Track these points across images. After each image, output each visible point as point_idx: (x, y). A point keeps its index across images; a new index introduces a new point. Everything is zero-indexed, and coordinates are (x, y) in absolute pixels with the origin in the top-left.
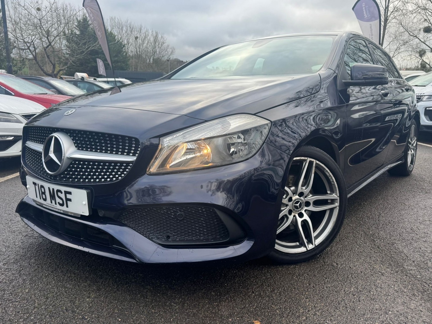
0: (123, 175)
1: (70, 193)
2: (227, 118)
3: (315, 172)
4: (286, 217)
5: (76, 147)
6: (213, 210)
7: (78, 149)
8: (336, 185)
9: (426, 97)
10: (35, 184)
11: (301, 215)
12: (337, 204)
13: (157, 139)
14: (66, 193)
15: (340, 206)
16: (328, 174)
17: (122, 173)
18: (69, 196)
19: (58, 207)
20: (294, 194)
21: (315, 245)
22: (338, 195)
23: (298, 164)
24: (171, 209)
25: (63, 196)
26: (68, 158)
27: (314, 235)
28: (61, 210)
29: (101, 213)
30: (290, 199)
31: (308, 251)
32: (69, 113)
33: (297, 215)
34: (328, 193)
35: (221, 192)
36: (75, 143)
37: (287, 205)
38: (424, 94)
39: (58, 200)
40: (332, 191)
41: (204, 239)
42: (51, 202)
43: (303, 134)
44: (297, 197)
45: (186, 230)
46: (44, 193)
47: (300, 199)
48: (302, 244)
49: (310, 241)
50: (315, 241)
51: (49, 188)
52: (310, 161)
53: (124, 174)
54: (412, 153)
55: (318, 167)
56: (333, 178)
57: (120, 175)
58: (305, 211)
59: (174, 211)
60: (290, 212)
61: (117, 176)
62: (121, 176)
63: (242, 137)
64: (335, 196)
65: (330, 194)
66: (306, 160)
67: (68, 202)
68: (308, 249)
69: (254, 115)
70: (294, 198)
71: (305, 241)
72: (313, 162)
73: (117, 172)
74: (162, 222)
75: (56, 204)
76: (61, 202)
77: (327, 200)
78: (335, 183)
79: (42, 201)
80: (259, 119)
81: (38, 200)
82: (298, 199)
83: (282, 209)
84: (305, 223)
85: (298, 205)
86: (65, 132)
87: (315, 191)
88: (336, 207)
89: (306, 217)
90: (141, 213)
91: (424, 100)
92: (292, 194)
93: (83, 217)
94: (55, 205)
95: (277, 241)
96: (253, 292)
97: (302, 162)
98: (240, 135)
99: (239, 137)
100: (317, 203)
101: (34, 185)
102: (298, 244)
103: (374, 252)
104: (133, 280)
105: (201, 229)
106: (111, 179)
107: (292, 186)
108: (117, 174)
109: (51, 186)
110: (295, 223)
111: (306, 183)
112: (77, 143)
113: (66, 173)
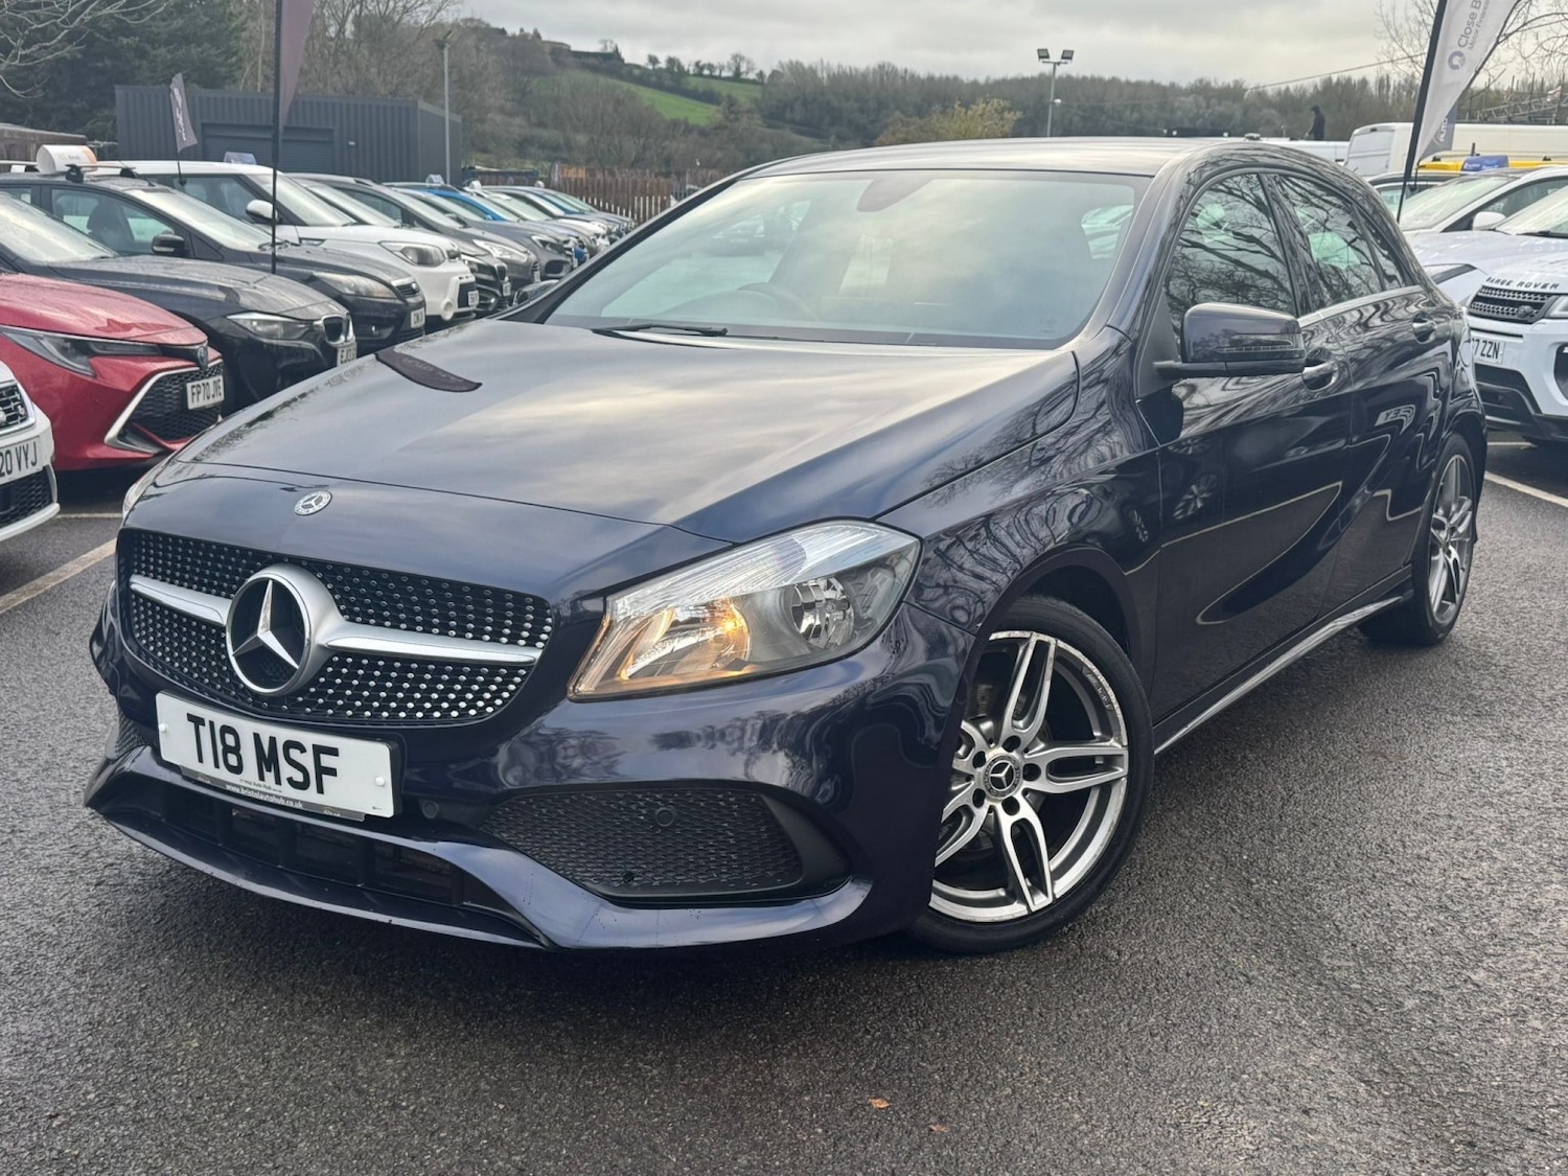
0: (498, 702)
1: (334, 752)
2: (796, 536)
3: (1054, 672)
4: (964, 812)
5: (343, 613)
6: (758, 799)
7: (352, 620)
8: (1119, 712)
9: (1565, 301)
10: (197, 721)
11: (1011, 806)
12: (1121, 770)
13: (598, 603)
14: (319, 750)
15: (1131, 776)
16: (1093, 681)
17: (496, 695)
18: (327, 761)
19: (287, 791)
20: (989, 742)
21: (1054, 895)
22: (1125, 743)
23: (1005, 651)
24: (639, 796)
25: (307, 760)
26: (321, 648)
27: (1049, 866)
28: (295, 801)
29: (430, 811)
30: (979, 760)
31: (1031, 914)
32: (311, 506)
33: (999, 807)
34: (1094, 737)
36: (338, 603)
37: (969, 778)
38: (1555, 286)
39: (287, 771)
40: (1108, 732)
41: (729, 882)
42: (262, 778)
43: (1025, 551)
44: (1000, 751)
45: (681, 855)
46: (236, 750)
47: (1009, 758)
48: (1015, 895)
49: (1039, 885)
50: (1053, 884)
51: (257, 737)
52: (1039, 643)
53: (501, 698)
54: (1451, 561)
55: (1062, 658)
56: (1110, 692)
57: (489, 703)
58: (1025, 792)
59: (647, 803)
60: (979, 798)
61: (463, 704)
62: (493, 705)
63: (840, 587)
64: (1116, 746)
65: (1102, 740)
66: (1026, 640)
67: (324, 776)
68: (1034, 909)
69: (872, 520)
70: (989, 756)
71: (1024, 884)
72: (1048, 644)
73: (481, 691)
74: (611, 834)
75: (278, 781)
76: (299, 777)
77: (1092, 758)
78: (1116, 706)
79: (223, 774)
80: (885, 533)
81: (207, 769)
82: (1002, 757)
83: (954, 788)
84: (1022, 830)
86: (303, 567)
87: (1055, 732)
88: (1118, 779)
89: (1026, 812)
90: (552, 808)
91: (1556, 312)
92: (984, 743)
93: (372, 822)
94: (277, 787)
95: (936, 884)
96: (867, 1032)
97: (1015, 643)
98: (834, 581)
99: (829, 586)
100: (1060, 769)
101: (192, 724)
102: (1002, 893)
103: (1242, 916)
104: (509, 1008)
105: (723, 854)
106: (463, 713)
107: (983, 719)
108: (482, 699)
109: (267, 731)
110: (992, 830)
111: (1025, 710)
112: (348, 602)
113: (313, 690)
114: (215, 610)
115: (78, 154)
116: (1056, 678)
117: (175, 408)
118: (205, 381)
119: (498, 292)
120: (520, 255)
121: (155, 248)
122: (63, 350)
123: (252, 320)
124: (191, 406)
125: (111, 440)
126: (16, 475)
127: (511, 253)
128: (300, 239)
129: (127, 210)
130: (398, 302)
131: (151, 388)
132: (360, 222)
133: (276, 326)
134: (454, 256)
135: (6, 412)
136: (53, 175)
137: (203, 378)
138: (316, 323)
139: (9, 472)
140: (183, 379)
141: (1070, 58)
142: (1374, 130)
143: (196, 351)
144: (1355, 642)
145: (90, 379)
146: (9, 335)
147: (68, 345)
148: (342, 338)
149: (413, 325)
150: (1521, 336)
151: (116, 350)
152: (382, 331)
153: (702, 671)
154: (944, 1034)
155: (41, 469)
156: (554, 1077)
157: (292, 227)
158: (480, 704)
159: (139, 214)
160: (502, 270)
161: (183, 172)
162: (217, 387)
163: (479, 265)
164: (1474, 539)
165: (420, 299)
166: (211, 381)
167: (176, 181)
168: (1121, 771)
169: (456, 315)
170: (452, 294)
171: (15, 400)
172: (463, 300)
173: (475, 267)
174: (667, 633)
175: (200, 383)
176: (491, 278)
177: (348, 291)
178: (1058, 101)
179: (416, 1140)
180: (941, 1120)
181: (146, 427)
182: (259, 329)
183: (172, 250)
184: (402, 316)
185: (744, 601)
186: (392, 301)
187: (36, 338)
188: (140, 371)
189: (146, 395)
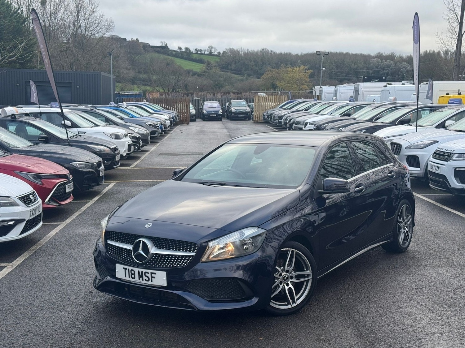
0: (187, 263)
1: (155, 274)
2: (243, 230)
3: (295, 257)
4: (277, 286)
5: (156, 247)
6: (237, 281)
7: (158, 248)
8: (309, 265)
9: (456, 155)
11: (288, 285)
13: (206, 244)
14: (152, 273)
15: (313, 278)
16: (304, 258)
17: (187, 262)
18: (153, 275)
19: (145, 282)
20: (283, 271)
21: (297, 304)
22: (311, 271)
23: (285, 252)
24: (214, 281)
25: (149, 275)
26: (152, 253)
27: (296, 298)
28: (146, 284)
29: (174, 285)
30: (281, 275)
32: (148, 226)
33: (285, 285)
35: (240, 270)
36: (155, 245)
37: (279, 279)
38: (454, 151)
39: (145, 278)
40: (307, 270)
41: (232, 297)
42: (139, 279)
43: (290, 231)
44: (285, 273)
45: (222, 292)
46: (134, 274)
47: (287, 275)
48: (289, 304)
49: (294, 302)
50: (297, 302)
51: (139, 271)
52: (292, 251)
54: (406, 231)
55: (297, 253)
56: (307, 261)
57: (185, 263)
58: (290, 282)
59: (216, 282)
60: (281, 283)
61: (180, 264)
62: (186, 264)
63: (251, 240)
64: (309, 272)
65: (306, 271)
66: (289, 250)
67: (153, 279)
68: (293, 306)
69: (257, 227)
70: (283, 274)
71: (291, 301)
72: (294, 251)
74: (209, 288)
75: (143, 280)
76: (147, 279)
77: (305, 275)
78: (309, 264)
79: (131, 279)
80: (260, 229)
81: (127, 278)
82: (286, 274)
83: (276, 281)
84: (290, 289)
85: (285, 278)
86: (148, 238)
87: (295, 270)
88: (310, 279)
89: (291, 286)
91: (454, 158)
92: (281, 271)
93: (162, 287)
94: (143, 281)
95: (271, 300)
96: (259, 328)
97: (287, 251)
98: (250, 239)
100: (297, 277)
101: (124, 270)
102: (286, 303)
103: (338, 309)
104: (187, 326)
105: (230, 292)
106: (180, 265)
107: (281, 267)
108: (184, 262)
109: (141, 270)
110: (284, 289)
111: (290, 265)
112: (157, 244)
113: (150, 262)
114: (130, 247)
115: (13, 110)
116: (296, 258)
117: (63, 192)
118: (70, 184)
119: (138, 145)
120: (144, 131)
121: (39, 139)
122: (34, 178)
123: (77, 164)
124: (66, 191)
125: (47, 202)
126: (36, 215)
127: (141, 131)
128: (78, 132)
130: (112, 153)
131: (57, 187)
132: (97, 125)
133: (83, 165)
134: (126, 135)
136: (6, 117)
137: (69, 183)
138: (94, 164)
140: (64, 185)
141: (328, 54)
143: (67, 176)
144: (383, 252)
145: (41, 186)
146: (19, 174)
147: (36, 176)
148: (101, 167)
149: (117, 160)
150: (445, 165)
151: (48, 177)
152: (108, 162)
153: (226, 257)
154: (274, 328)
155: (40, 213)
156: (199, 336)
157: (76, 128)
158: (184, 263)
160: (139, 137)
161: (41, 112)
162: (72, 186)
163: (132, 136)
164: (414, 225)
165: (118, 151)
166: (71, 184)
167: (39, 115)
168: (311, 277)
169: (127, 154)
170: (126, 148)
171: (35, 195)
172: (129, 149)
173: (131, 137)
174: (218, 249)
175: (69, 185)
176: (136, 140)
177: (98, 151)
178: (324, 69)
179: (175, 344)
180: (272, 341)
181: (55, 198)
182: (79, 166)
183: (44, 140)
184: (114, 156)
185: (233, 243)
186: (111, 153)
187: (27, 175)
188: (54, 182)
189: (56, 189)
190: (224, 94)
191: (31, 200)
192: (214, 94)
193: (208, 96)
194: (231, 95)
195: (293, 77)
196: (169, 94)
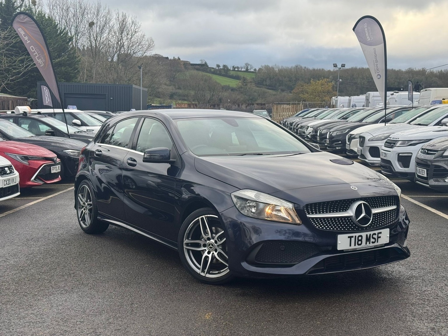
38: (398, 138)
91: (397, 145)
115: (26, 109)
117: (48, 173)
118: (56, 166)
121: (46, 133)
122: (22, 159)
123: (69, 152)
124: (52, 172)
125: (32, 180)
126: (11, 185)
128: (87, 130)
129: (39, 123)
131: (42, 168)
133: (75, 153)
135: (10, 171)
136: (19, 114)
137: (55, 165)
139: (10, 184)
140: (51, 165)
141: (344, 67)
142: (426, 90)
143: (54, 159)
145: (28, 166)
146: (9, 155)
147: (23, 157)
150: (390, 151)
151: (35, 159)
155: (16, 184)
157: (85, 127)
159: (42, 124)
161: (55, 112)
162: (59, 168)
166: (57, 166)
167: (53, 114)
171: (12, 168)
178: (341, 80)
181: (41, 177)
182: (71, 154)
183: (50, 134)
187: (15, 156)
188: (40, 163)
189: (41, 169)
190: (248, 105)
191: (6, 171)
192: (239, 105)
193: (233, 107)
194: (255, 106)
195: (315, 89)
196: (197, 105)
